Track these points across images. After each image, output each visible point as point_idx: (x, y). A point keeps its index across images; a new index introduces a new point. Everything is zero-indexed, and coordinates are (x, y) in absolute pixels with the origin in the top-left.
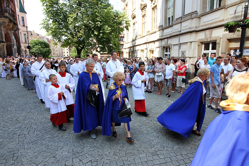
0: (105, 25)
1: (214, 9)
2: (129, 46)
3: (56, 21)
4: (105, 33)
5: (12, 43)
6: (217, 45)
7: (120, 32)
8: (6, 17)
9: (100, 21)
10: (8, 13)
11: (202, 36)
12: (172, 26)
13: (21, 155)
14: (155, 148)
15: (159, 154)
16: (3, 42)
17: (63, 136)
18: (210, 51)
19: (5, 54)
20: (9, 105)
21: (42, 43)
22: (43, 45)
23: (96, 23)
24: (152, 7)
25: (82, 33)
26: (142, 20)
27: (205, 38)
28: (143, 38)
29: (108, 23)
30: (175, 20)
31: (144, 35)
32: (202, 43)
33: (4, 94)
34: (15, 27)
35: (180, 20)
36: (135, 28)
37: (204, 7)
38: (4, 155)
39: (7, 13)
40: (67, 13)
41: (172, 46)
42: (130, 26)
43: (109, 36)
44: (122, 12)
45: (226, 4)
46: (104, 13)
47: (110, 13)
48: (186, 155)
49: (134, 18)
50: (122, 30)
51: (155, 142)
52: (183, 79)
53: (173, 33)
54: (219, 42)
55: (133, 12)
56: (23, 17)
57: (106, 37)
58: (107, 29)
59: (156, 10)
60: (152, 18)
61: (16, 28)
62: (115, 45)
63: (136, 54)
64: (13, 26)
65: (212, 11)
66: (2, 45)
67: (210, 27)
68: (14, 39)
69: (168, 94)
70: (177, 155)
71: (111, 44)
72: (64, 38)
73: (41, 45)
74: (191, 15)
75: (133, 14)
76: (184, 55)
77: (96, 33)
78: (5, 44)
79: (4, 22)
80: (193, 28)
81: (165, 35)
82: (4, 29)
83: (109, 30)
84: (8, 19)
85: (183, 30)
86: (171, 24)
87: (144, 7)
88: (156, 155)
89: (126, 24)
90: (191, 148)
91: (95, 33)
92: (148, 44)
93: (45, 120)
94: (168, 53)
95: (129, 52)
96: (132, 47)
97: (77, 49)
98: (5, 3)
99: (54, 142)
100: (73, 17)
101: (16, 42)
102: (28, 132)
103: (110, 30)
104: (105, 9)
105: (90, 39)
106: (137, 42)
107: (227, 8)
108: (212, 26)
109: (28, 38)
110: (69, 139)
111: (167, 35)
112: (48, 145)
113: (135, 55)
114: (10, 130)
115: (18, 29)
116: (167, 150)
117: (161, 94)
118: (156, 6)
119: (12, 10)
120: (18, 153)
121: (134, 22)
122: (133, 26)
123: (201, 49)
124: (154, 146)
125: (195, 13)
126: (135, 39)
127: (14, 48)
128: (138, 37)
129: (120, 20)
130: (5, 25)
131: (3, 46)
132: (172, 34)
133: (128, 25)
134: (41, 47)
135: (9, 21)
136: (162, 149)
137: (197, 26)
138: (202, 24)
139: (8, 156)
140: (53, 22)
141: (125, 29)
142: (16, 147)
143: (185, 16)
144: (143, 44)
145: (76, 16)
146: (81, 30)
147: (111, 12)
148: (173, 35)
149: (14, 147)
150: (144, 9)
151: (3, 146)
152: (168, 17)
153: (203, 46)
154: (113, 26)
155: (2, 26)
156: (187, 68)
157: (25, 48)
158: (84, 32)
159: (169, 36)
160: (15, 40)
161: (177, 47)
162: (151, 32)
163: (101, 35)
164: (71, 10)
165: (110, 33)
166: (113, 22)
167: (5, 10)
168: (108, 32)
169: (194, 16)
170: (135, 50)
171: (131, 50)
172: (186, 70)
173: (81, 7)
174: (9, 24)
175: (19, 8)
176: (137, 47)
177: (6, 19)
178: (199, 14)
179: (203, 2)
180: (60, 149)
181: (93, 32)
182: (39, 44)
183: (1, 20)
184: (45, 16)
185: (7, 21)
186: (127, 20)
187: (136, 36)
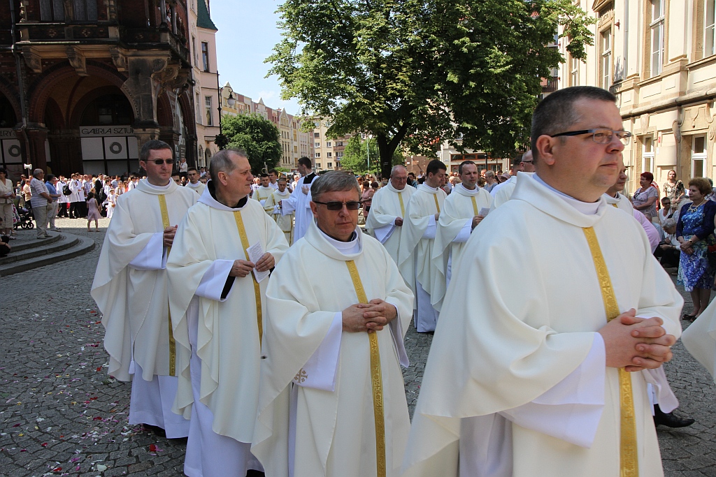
0: (488, 45)
3: (318, 46)
4: (488, 76)
5: (174, 129)
8: (165, 47)
9: (469, 35)
10: (170, 34)
16: (152, 125)
21: (255, 125)
22: (258, 132)
23: (456, 42)
25: (403, 82)
26: (648, 11)
28: (650, 85)
34: (184, 76)
36: (607, 48)
39: (168, 34)
40: (354, 14)
42: (588, 41)
49: (607, 7)
50: (555, 59)
56: (205, 44)
57: (492, 90)
58: (499, 60)
61: (188, 81)
64: (179, 73)
66: (149, 135)
68: (179, 115)
72: (341, 102)
73: (251, 133)
77: (452, 77)
78: (157, 131)
79: (157, 62)
82: (156, 84)
83: (504, 66)
84: (168, 52)
89: (573, 34)
91: (448, 79)
97: (381, 139)
98: (164, 4)
100: (375, 29)
101: (185, 125)
103: (507, 64)
105: (429, 100)
109: (219, 109)
115: (192, 83)
119: (178, 21)
121: (607, 25)
122: (602, 40)
127: (178, 144)
128: (624, 86)
129: (551, 22)
130: (161, 71)
131: (151, 137)
133: (580, 38)
134: (252, 137)
135: (172, 59)
140: (307, 49)
141: (565, 54)
145: (383, 24)
146: (399, 69)
155: (152, 76)
157: (208, 142)
158: (409, 77)
160: (181, 119)
162: (690, 60)
163: (472, 84)
164: (365, 3)
165: (507, 76)
166: (519, 32)
167: (163, 23)
168: (499, 71)
174: (170, 67)
175: (197, 13)
177: (165, 52)
181: (442, 77)
182: (248, 129)
183: (150, 56)
184: (284, 31)
185: (165, 58)
186: (576, 17)
187: (617, 83)
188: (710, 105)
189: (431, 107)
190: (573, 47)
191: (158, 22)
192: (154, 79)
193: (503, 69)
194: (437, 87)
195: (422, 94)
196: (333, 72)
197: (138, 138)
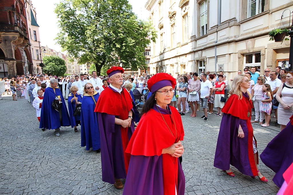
0: (127, 37)
1: (256, 14)
2: (157, 61)
4: (128, 46)
5: (23, 61)
6: (261, 56)
7: (145, 45)
8: (17, 32)
9: (122, 33)
10: (19, 27)
11: (243, 47)
12: (207, 36)
13: (32, 191)
14: (190, 183)
15: (195, 189)
16: (13, 59)
17: (80, 168)
18: (254, 64)
19: (14, 74)
20: (19, 132)
21: (56, 60)
22: (57, 62)
24: (182, 15)
25: (102, 48)
26: (171, 29)
27: (247, 48)
28: (173, 50)
29: (131, 35)
30: (210, 29)
31: (173, 47)
32: (243, 55)
33: (13, 119)
34: (26, 42)
35: (216, 29)
36: (162, 39)
37: (244, 13)
38: (13, 192)
39: (18, 27)
40: (85, 25)
41: (208, 59)
42: (157, 37)
43: (132, 49)
44: (148, 21)
45: (270, 9)
46: (126, 23)
47: (133, 24)
48: (229, 190)
49: (161, 28)
50: (148, 42)
51: (191, 175)
52: (222, 98)
53: (208, 44)
54: (264, 53)
55: (160, 22)
56: (35, 31)
57: (129, 50)
58: (131, 41)
59: (187, 18)
60: (183, 28)
61: (28, 44)
62: (140, 59)
63: (165, 70)
64: (23, 41)
65: (254, 17)
67: (252, 35)
68: (25, 56)
69: (204, 116)
70: (217, 191)
71: (135, 59)
72: (81, 53)
74: (229, 22)
75: (160, 24)
76: (223, 70)
77: (118, 46)
78: (15, 62)
79: (14, 37)
80: (232, 37)
81: (199, 47)
82: (14, 45)
83: (133, 43)
84: (18, 34)
85: (220, 40)
86: (205, 34)
87: (173, 16)
88: (191, 190)
89: (153, 35)
90: (234, 182)
91: (116, 47)
92: (178, 58)
93: (59, 149)
94: (203, 68)
95: (157, 68)
96: (160, 61)
97: (97, 65)
98: (15, 16)
99: (70, 175)
100: (92, 30)
101: (28, 59)
102: (41, 164)
103: (134, 43)
104: (128, 18)
106: (166, 56)
107: (272, 13)
108: (254, 35)
109: (40, 54)
110: (87, 172)
111: (200, 47)
112: (63, 179)
113: (163, 71)
114: (20, 161)
115: (30, 45)
116: (205, 185)
117: (195, 116)
118: (187, 14)
119: (22, 23)
120: (29, 189)
121: (162, 33)
122: (161, 37)
123: (242, 61)
124: (189, 180)
125: (234, 20)
126: (164, 53)
127: (25, 66)
128: (166, 50)
129: (146, 31)
130: (15, 40)
131: (12, 64)
132: (206, 45)
133: (154, 36)
134: (56, 64)
135: (20, 36)
136: (199, 184)
137: (236, 35)
138: (242, 32)
139: (17, 193)
140: (69, 36)
141: (151, 41)
142: (26, 181)
143: (221, 24)
144: (172, 58)
145: (95, 29)
146: (100, 44)
147: (134, 22)
148: (208, 46)
149: (24, 182)
150: (173, 18)
151: (12, 181)
152: (201, 26)
153: (245, 58)
154: (137, 38)
155: (12, 42)
156: (226, 85)
157: (38, 65)
158: (104, 46)
159: (203, 48)
160: (26, 58)
161: (213, 60)
162: (182, 44)
164: (89, 21)
165: (134, 46)
166: (137, 33)
167: (15, 23)
168: (131, 45)
169: (232, 23)
170: (163, 65)
171: (158, 65)
172: (225, 87)
173: (100, 18)
174: (19, 39)
175: (31, 21)
176: (166, 61)
177: (17, 34)
178: (238, 21)
179: (242, 7)
180: (77, 183)
181: (114, 46)
182: (54, 61)
183: (11, 35)
184: (60, 29)
185: (17, 36)
186: (153, 30)
187: (165, 49)
188: (186, 56)
189: (112, 55)
190: (153, 39)
191: (14, 23)
192: (13, 43)
193: (133, 44)
194: (113, 49)
195: (109, 51)
196: (79, 43)
197: (7, 64)
